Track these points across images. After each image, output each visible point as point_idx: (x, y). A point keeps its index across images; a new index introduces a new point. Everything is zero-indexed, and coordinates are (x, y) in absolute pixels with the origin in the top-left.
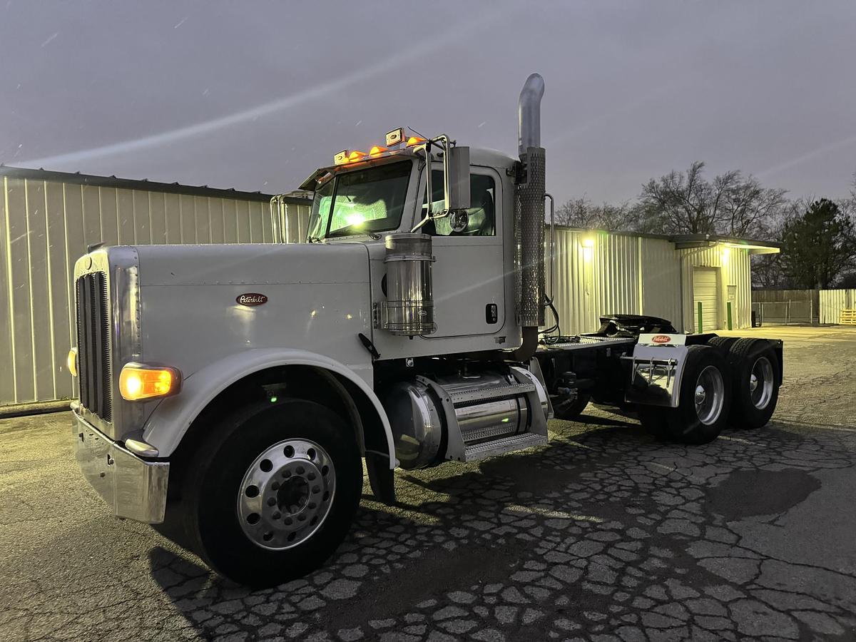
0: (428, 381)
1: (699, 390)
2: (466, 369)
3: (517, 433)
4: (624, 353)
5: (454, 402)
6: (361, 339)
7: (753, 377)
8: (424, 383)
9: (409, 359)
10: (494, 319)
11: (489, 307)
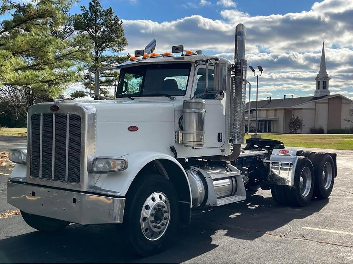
0: (197, 169)
1: (301, 179)
2: (208, 164)
3: (231, 195)
4: (265, 159)
5: (213, 178)
6: (171, 148)
7: (324, 173)
8: (195, 170)
9: (187, 158)
10: (221, 140)
11: (219, 134)
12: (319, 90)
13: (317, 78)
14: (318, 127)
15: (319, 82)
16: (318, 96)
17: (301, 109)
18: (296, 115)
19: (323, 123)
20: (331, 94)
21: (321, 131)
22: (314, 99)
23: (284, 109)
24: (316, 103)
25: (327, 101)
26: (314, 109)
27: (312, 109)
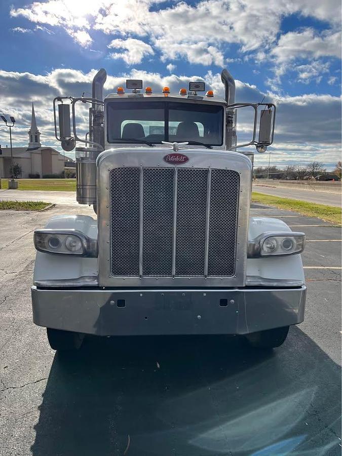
12: (33, 143)
13: (30, 133)
14: (35, 173)
15: (32, 136)
16: (32, 147)
17: (20, 158)
18: (15, 162)
19: (38, 170)
20: (42, 146)
21: (37, 177)
22: (29, 149)
23: (3, 157)
24: (31, 153)
25: (40, 152)
26: (31, 158)
27: (28, 158)
